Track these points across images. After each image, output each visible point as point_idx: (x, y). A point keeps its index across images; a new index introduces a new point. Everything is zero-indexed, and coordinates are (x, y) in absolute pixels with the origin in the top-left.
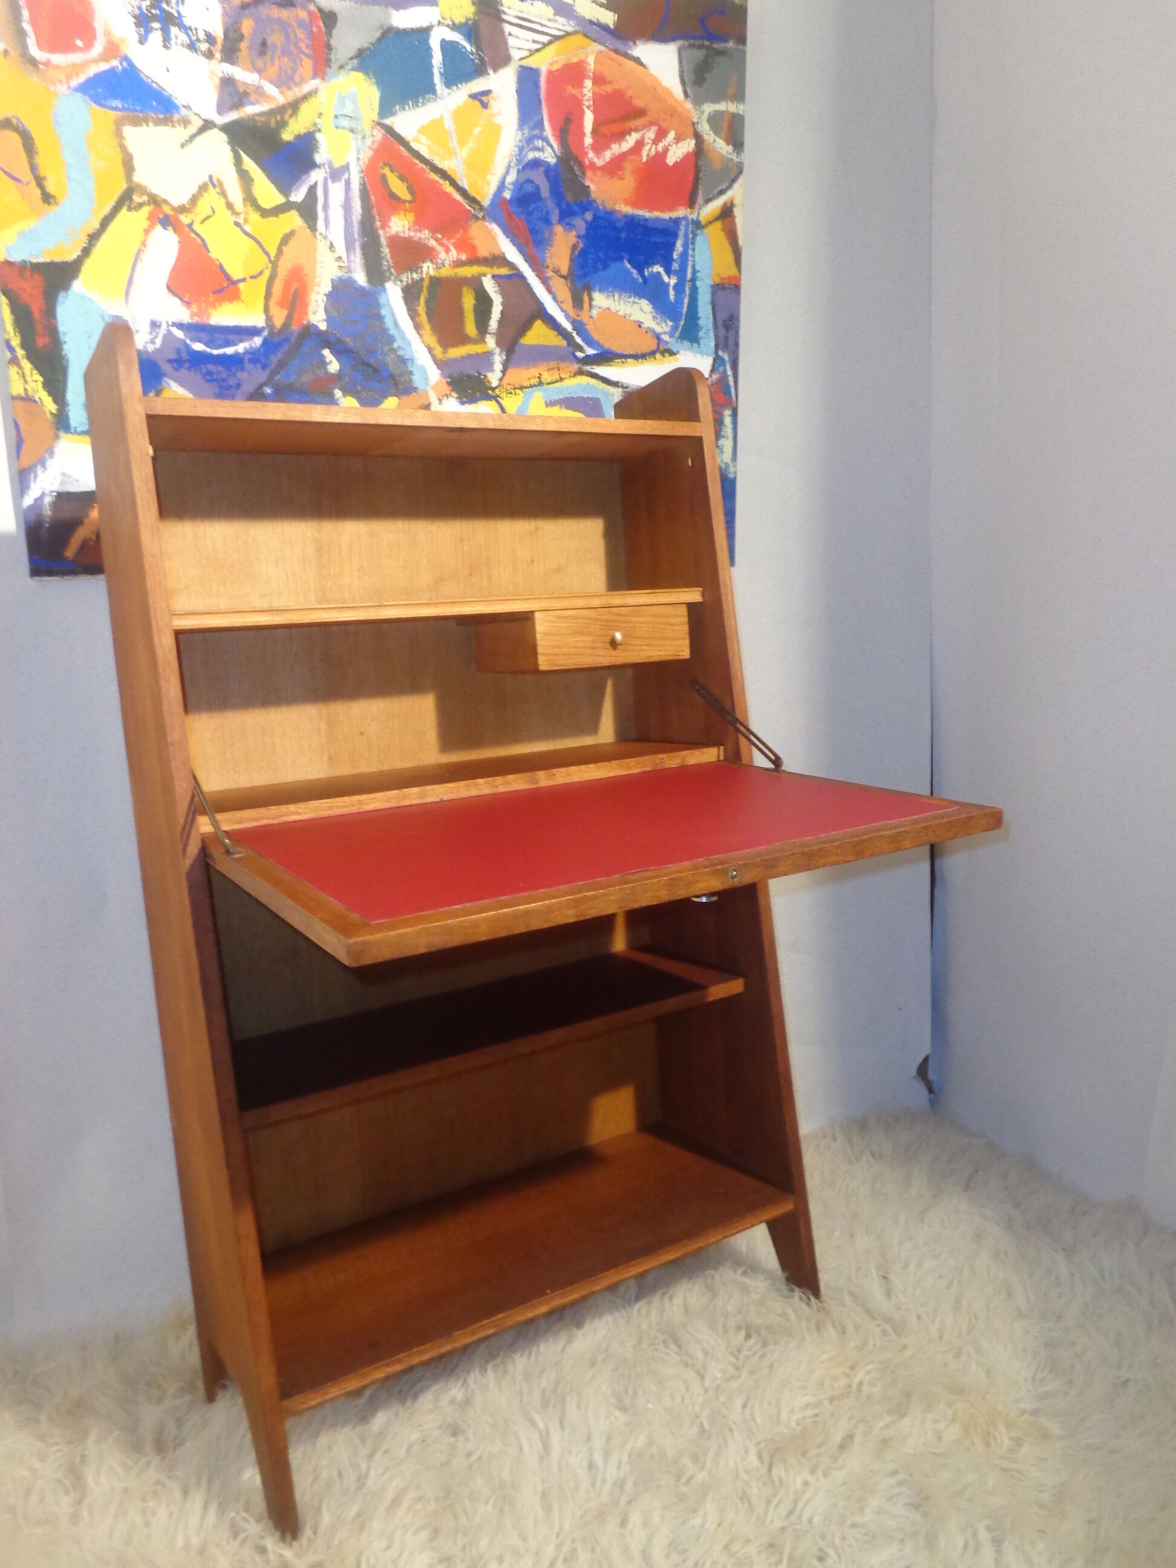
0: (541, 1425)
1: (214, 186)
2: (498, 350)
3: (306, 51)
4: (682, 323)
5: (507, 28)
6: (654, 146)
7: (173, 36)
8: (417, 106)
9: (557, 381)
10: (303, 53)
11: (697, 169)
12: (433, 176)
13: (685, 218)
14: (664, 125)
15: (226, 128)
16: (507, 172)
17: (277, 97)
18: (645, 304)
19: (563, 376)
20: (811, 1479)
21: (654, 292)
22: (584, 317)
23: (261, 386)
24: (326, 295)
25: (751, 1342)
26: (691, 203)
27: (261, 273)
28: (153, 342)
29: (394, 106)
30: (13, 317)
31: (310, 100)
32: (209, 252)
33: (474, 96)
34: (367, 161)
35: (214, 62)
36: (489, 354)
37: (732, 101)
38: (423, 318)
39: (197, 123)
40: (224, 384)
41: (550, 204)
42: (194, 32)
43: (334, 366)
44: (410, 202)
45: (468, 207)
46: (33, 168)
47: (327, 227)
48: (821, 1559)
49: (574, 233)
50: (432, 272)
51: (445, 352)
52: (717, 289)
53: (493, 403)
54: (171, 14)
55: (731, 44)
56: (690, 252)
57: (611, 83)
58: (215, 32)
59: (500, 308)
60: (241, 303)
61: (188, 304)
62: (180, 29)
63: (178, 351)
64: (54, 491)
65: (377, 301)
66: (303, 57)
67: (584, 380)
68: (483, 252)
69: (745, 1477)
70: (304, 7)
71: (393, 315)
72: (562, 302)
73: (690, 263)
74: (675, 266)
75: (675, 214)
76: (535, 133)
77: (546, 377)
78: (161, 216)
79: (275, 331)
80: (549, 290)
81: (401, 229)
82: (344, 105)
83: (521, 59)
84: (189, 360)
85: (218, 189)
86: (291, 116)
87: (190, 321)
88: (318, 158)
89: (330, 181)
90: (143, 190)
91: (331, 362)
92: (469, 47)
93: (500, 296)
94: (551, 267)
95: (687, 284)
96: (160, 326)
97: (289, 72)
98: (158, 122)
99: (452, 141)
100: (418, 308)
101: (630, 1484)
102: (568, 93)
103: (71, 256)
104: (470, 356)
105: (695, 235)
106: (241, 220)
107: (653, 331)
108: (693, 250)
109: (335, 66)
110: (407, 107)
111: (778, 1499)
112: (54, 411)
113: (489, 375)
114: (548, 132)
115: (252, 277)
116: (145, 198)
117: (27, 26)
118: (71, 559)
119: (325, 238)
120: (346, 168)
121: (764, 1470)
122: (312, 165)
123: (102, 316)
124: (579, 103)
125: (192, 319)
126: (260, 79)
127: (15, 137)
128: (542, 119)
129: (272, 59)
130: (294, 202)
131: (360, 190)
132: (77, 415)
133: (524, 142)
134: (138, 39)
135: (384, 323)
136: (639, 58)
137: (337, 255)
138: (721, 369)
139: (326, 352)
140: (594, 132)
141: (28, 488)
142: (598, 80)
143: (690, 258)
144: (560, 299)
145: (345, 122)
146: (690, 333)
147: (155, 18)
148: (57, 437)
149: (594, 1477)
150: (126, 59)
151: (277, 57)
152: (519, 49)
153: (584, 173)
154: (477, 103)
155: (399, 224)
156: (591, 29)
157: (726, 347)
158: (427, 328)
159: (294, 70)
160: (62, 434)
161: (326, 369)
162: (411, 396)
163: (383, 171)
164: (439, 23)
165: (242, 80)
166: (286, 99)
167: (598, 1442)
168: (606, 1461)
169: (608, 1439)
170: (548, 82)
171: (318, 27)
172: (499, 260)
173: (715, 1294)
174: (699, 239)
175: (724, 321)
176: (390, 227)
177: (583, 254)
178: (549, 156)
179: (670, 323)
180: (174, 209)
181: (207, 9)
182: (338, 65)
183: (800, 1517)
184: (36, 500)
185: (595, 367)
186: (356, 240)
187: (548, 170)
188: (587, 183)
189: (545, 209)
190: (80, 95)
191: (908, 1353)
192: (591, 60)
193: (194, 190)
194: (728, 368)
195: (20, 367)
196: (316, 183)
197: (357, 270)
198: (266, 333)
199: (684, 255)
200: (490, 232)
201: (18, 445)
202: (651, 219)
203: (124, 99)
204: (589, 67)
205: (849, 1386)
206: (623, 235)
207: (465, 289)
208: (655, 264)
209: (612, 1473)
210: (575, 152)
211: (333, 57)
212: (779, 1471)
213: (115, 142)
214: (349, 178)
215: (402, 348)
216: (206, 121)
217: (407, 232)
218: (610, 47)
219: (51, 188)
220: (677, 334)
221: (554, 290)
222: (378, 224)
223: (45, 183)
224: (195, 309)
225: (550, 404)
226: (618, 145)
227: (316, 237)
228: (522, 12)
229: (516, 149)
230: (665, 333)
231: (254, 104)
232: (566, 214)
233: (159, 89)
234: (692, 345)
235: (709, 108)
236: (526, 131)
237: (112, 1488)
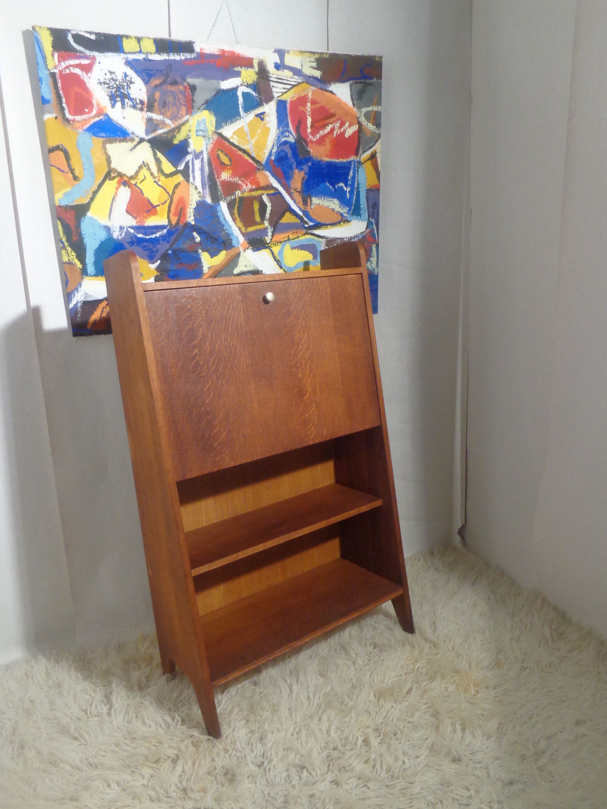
0: (289, 682)
1: (145, 166)
2: (270, 227)
3: (183, 103)
4: (353, 208)
5: (272, 84)
6: (339, 130)
7: (126, 103)
8: (232, 122)
9: (296, 238)
10: (182, 104)
11: (359, 138)
12: (239, 152)
13: (354, 161)
14: (344, 120)
15: (149, 141)
16: (273, 148)
17: (171, 124)
18: (336, 201)
19: (299, 236)
20: (394, 705)
21: (340, 195)
22: (308, 209)
23: (167, 251)
24: (194, 209)
25: (376, 650)
26: (357, 154)
27: (166, 202)
28: (121, 235)
29: (222, 124)
30: (63, 230)
31: (185, 125)
32: (143, 194)
33: (257, 116)
34: (210, 149)
35: (144, 112)
36: (266, 229)
37: (375, 105)
38: (236, 215)
39: (137, 140)
40: (152, 251)
41: (292, 160)
42: (135, 100)
43: (198, 239)
44: (230, 165)
45: (255, 165)
46: (69, 165)
47: (194, 179)
48: (395, 735)
49: (303, 172)
50: (240, 195)
51: (246, 229)
52: (369, 191)
53: (268, 250)
54: (125, 93)
55: (375, 80)
56: (356, 176)
57: (319, 103)
58: (144, 99)
59: (270, 208)
60: (158, 216)
61: (135, 218)
62: (129, 100)
63: (132, 238)
64: (82, 301)
65: (216, 210)
66: (182, 106)
67: (308, 237)
68: (262, 184)
69: (368, 704)
70: (182, 84)
71: (223, 215)
72: (298, 203)
73: (356, 181)
74: (349, 182)
75: (349, 160)
76: (285, 129)
77: (291, 236)
78: (123, 181)
79: (173, 226)
80: (292, 198)
81: (226, 178)
82: (200, 126)
83: (278, 97)
84: (135, 242)
85: (147, 167)
86: (177, 133)
87: (136, 225)
88: (189, 150)
89: (195, 159)
90: (115, 171)
91: (197, 237)
92: (254, 94)
93: (270, 203)
94: (293, 188)
95: (355, 190)
96: (124, 228)
97: (176, 113)
98: (121, 141)
99: (248, 137)
100: (234, 211)
101: (323, 706)
102: (300, 109)
103: (86, 201)
104: (257, 230)
105: (358, 168)
106: (157, 180)
107: (339, 212)
108: (358, 175)
109: (196, 109)
110: (228, 124)
111: (381, 712)
112: (81, 268)
113: (266, 238)
114: (291, 128)
115: (161, 204)
116: (116, 174)
117: (64, 105)
118: (89, 329)
119: (193, 184)
120: (202, 152)
121: (376, 702)
122: (187, 153)
123: (100, 226)
124: (306, 114)
125: (137, 224)
126: (163, 117)
127: (61, 153)
128: (288, 122)
129: (168, 109)
130: (179, 170)
131: (208, 162)
132: (91, 268)
133: (280, 134)
134: (111, 106)
135: (220, 219)
136: (332, 91)
137: (198, 191)
138: (371, 227)
139: (195, 233)
140: (311, 126)
141: (72, 300)
142: (313, 102)
143: (356, 179)
144: (297, 202)
145: (201, 133)
146: (356, 212)
147: (118, 96)
148: (82, 278)
149: (310, 703)
150: (106, 115)
151: (170, 108)
152: (277, 92)
153: (307, 145)
154: (259, 118)
155: (225, 176)
156: (310, 80)
157: (373, 217)
158: (238, 220)
159: (178, 112)
160: (84, 277)
161: (195, 241)
162: (232, 250)
163: (218, 153)
164: (241, 85)
165: (156, 119)
166: (175, 125)
167: (311, 689)
168: (314, 697)
169: (316, 688)
170: (291, 106)
171: (188, 92)
172: (270, 187)
173: (362, 630)
174: (360, 169)
175: (372, 205)
176: (221, 177)
177: (307, 181)
178: (291, 139)
179: (347, 208)
180: (128, 178)
181: (140, 90)
182: (197, 108)
183: (388, 718)
184: (74, 305)
185: (313, 230)
186: (206, 184)
187: (291, 145)
188: (309, 149)
189: (290, 162)
190: (87, 133)
191: (439, 656)
192: (310, 94)
193: (137, 169)
194: (374, 226)
195: (66, 250)
196: (189, 160)
197: (207, 197)
198: (168, 227)
199: (354, 177)
200: (265, 175)
201: (65, 282)
202: (338, 163)
203: (106, 133)
204: (309, 98)
205: (414, 669)
206: (326, 171)
207: (255, 201)
208: (340, 182)
209: (316, 701)
210: (303, 136)
211: (195, 105)
212: (382, 702)
213: (103, 152)
214: (203, 157)
215: (227, 229)
216: (140, 138)
217: (229, 178)
218: (319, 87)
219: (77, 173)
220: (351, 212)
221: (294, 198)
222: (216, 176)
223: (74, 172)
224: (138, 220)
225: (293, 248)
226: (322, 131)
227: (189, 184)
228: (278, 75)
229: (277, 137)
230: (345, 213)
231: (161, 129)
232: (300, 164)
233: (121, 127)
234: (357, 217)
235: (364, 110)
236: (281, 129)
237: (123, 704)
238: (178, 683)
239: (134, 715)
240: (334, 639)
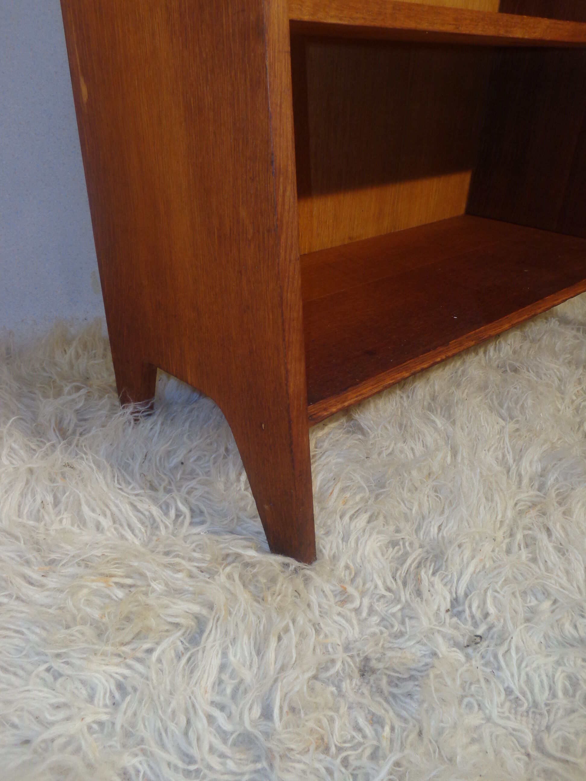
237: (16, 469)
238: (162, 424)
239: (50, 499)
240: (485, 352)
